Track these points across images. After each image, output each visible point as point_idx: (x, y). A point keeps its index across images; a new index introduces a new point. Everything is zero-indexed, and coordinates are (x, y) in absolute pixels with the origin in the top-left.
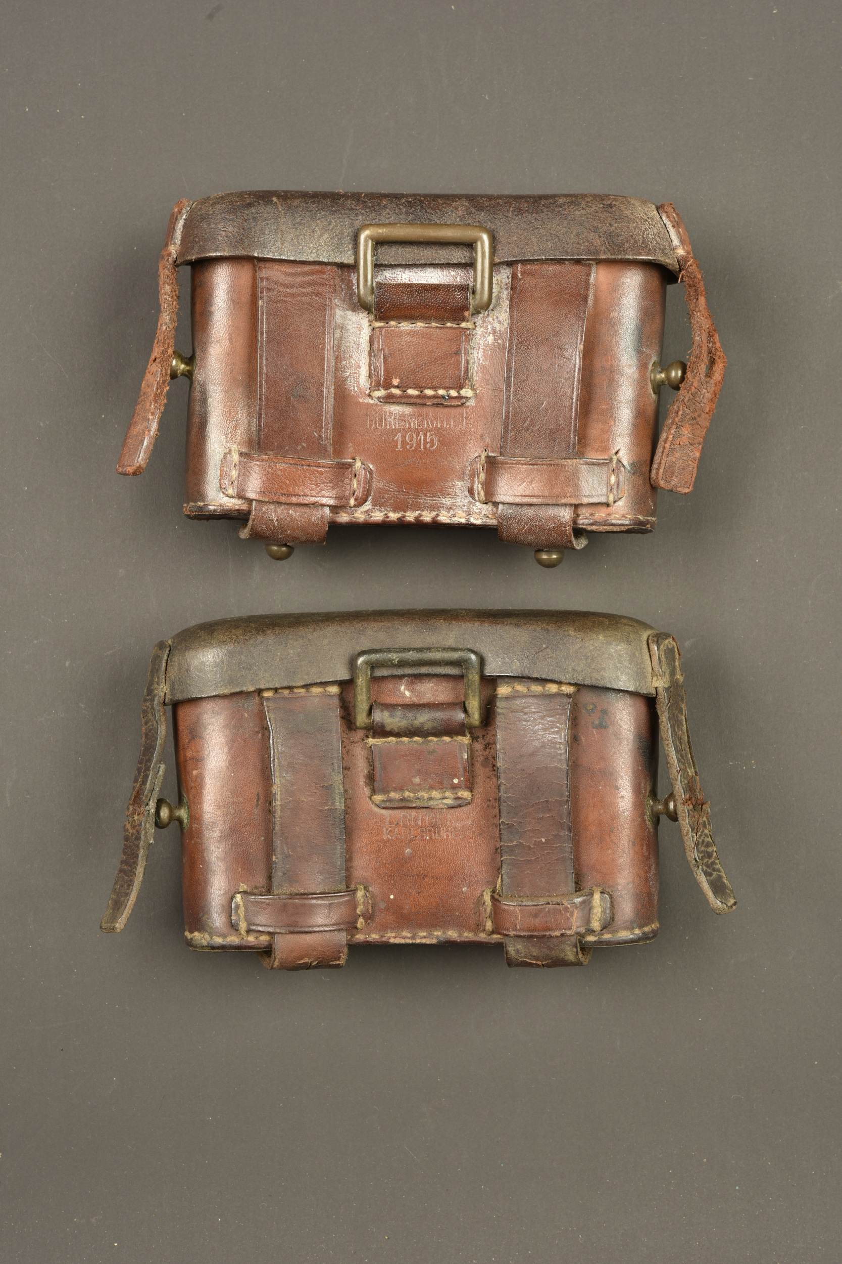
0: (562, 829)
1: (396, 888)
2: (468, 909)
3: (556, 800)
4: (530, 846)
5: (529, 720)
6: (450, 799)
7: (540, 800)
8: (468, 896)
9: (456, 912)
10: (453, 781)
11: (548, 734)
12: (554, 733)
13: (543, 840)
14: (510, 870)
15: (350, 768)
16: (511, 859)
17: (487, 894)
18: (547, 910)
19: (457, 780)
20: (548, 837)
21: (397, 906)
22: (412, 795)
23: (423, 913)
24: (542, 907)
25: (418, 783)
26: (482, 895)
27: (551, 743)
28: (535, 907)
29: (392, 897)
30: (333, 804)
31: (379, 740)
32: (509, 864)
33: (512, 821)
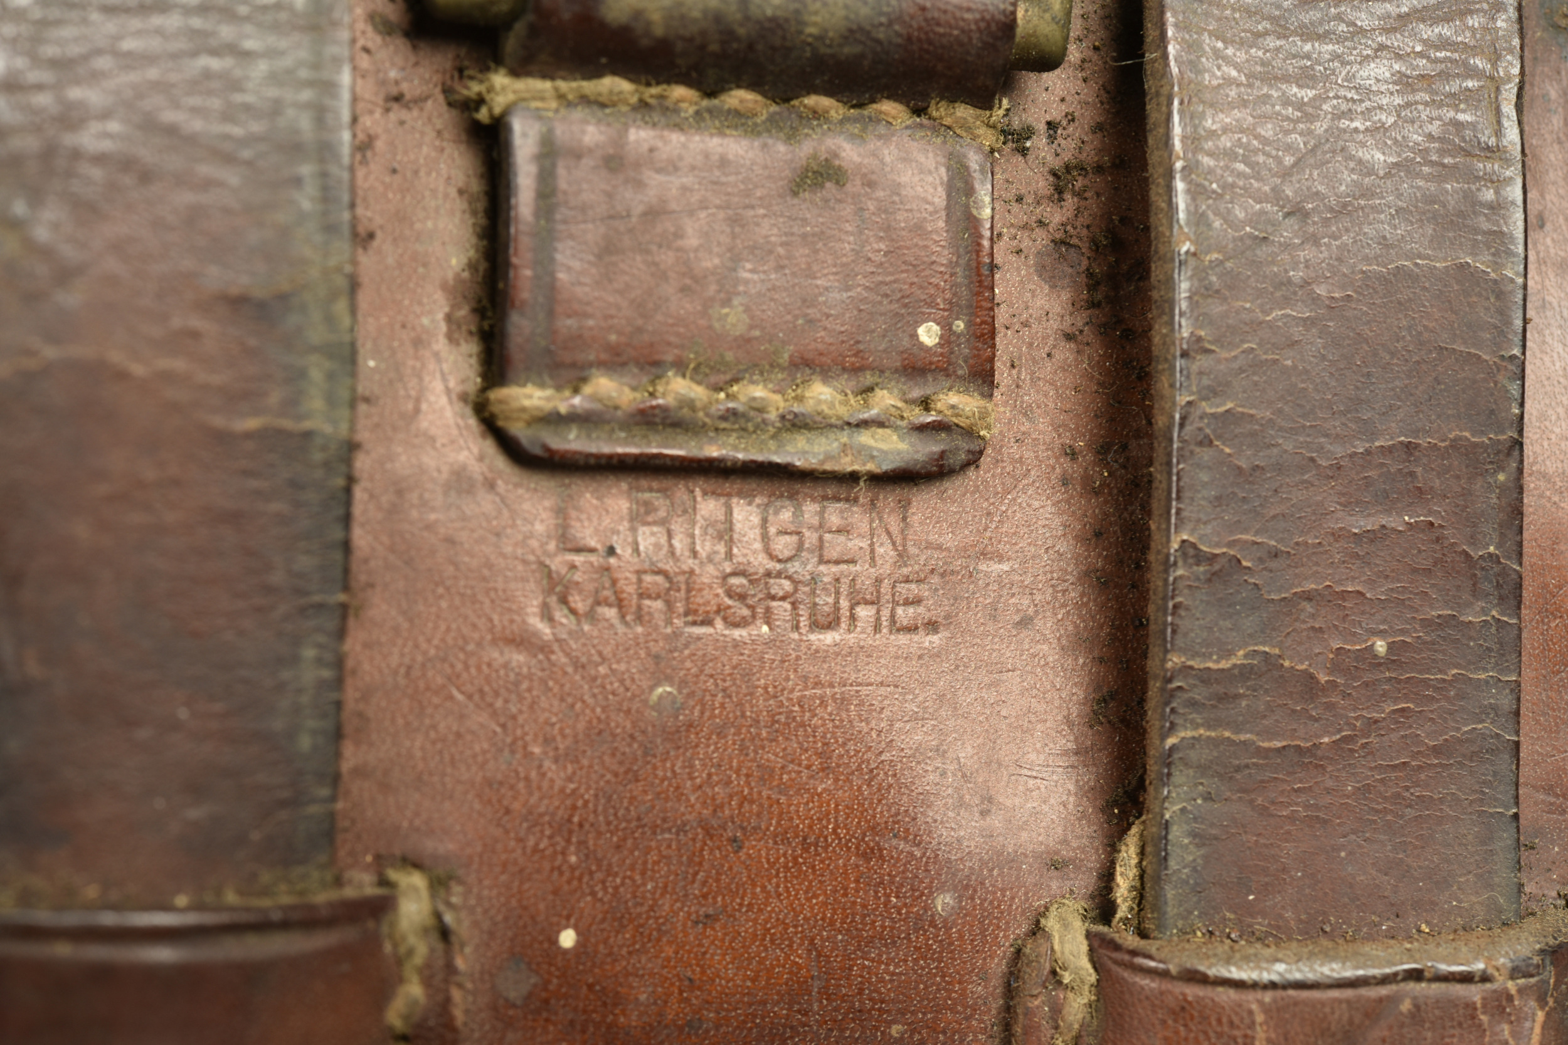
0: (1475, 592)
1: (593, 894)
2: (953, 1010)
3: (1455, 444)
4: (1312, 677)
5: (1327, 33)
6: (896, 428)
7: (1373, 435)
8: (961, 937)
9: (889, 1024)
10: (914, 336)
11: (1426, 104)
12: (1455, 100)
13: (1381, 647)
14: (1208, 797)
15: (371, 236)
16: (1215, 743)
17: (1066, 925)
18: (1406, 1006)
19: (936, 328)
20: (1403, 632)
21: (590, 987)
22: (698, 392)
23: (717, 1027)
24: (1384, 991)
25: (740, 330)
26: (1037, 930)
27: (1442, 152)
28: (1349, 993)
29: (568, 939)
30: (291, 405)
31: (547, 85)
32: (1203, 769)
33: (1231, 544)
